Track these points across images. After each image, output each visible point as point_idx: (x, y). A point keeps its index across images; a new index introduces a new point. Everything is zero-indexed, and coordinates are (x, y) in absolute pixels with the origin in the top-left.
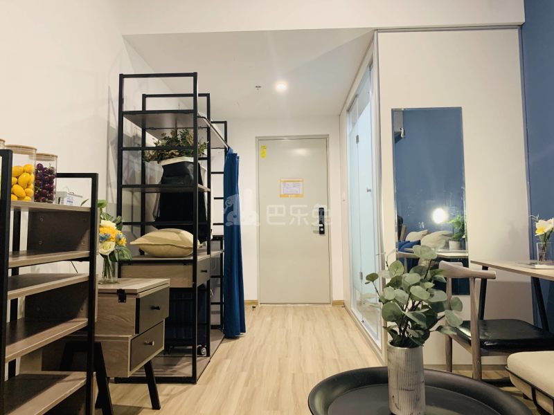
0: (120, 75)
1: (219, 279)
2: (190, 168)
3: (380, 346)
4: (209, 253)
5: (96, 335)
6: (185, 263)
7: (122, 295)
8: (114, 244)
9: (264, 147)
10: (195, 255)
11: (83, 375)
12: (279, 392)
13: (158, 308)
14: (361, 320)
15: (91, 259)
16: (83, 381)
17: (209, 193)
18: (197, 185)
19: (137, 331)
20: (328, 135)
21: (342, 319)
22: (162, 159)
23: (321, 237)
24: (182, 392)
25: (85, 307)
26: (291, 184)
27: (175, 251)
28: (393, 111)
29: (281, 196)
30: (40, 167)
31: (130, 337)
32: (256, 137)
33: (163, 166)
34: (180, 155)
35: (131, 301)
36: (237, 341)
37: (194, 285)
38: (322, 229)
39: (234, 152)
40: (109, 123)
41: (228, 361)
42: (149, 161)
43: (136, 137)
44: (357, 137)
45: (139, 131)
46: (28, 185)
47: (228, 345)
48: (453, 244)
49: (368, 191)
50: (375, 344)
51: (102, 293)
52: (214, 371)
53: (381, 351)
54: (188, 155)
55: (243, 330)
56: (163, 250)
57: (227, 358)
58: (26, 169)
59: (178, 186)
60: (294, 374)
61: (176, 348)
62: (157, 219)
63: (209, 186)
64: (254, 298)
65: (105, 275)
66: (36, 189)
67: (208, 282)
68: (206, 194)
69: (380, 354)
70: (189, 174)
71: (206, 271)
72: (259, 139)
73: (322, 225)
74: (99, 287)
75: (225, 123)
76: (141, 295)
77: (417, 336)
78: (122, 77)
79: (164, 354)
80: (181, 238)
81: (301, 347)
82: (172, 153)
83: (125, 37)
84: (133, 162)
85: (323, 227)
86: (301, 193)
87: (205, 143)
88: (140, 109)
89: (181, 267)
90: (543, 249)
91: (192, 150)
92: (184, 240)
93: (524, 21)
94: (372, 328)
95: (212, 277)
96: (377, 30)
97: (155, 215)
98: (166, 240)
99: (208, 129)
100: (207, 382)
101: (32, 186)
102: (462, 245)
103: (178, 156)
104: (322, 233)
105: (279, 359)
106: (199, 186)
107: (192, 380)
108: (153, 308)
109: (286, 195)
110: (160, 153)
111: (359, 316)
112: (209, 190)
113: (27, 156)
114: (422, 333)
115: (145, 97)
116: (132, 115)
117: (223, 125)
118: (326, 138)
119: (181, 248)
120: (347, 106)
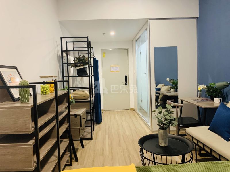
0: (61, 37)
2: (86, 69)
3: (149, 125)
5: (71, 128)
6: (87, 102)
7: (76, 115)
9: (104, 53)
10: (90, 99)
11: (69, 139)
12: (119, 141)
13: (84, 118)
14: (141, 116)
15: (69, 106)
16: (69, 142)
19: (81, 126)
20: (128, 48)
21: (134, 115)
22: (77, 67)
23: (126, 86)
24: (89, 143)
26: (115, 67)
28: (154, 48)
29: (111, 72)
31: (79, 128)
32: (101, 49)
33: (77, 69)
34: (83, 65)
37: (91, 109)
38: (126, 83)
39: (97, 59)
41: (100, 132)
44: (140, 52)
48: (172, 90)
49: (145, 73)
52: (97, 135)
53: (150, 127)
54: (85, 65)
55: (101, 121)
60: (123, 135)
70: (86, 72)
71: (93, 104)
72: (102, 50)
75: (93, 48)
76: (81, 115)
77: (166, 127)
78: (61, 38)
82: (81, 65)
83: (59, 21)
85: (127, 83)
86: (118, 70)
90: (200, 94)
91: (88, 64)
92: (86, 94)
93: (198, 16)
94: (146, 119)
96: (150, 19)
98: (80, 94)
100: (96, 139)
102: (176, 90)
104: (126, 84)
105: (117, 131)
107: (91, 139)
109: (113, 71)
110: (77, 65)
111: (141, 114)
114: (168, 126)
115: (67, 42)
118: (127, 49)
119: (86, 97)
120: (136, 39)
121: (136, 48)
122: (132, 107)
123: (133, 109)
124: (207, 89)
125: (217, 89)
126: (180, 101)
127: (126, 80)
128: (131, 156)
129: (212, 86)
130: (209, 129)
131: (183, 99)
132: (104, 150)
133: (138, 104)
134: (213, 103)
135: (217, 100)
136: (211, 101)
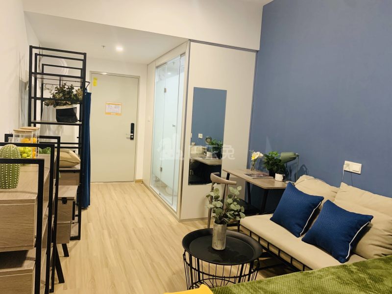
3: (176, 210)
6: (75, 172)
7: (64, 200)
9: (95, 79)
14: (158, 193)
19: (73, 219)
22: (57, 105)
23: (132, 141)
26: (113, 106)
27: (67, 164)
28: (195, 88)
29: (107, 114)
31: (70, 222)
32: (90, 71)
33: (57, 110)
35: (70, 203)
38: (132, 137)
39: (88, 91)
41: (91, 224)
44: (165, 90)
48: (209, 154)
49: (173, 126)
50: (172, 209)
53: (176, 213)
60: (133, 229)
69: (175, 214)
72: (92, 73)
78: (31, 47)
80: (71, 156)
81: (129, 212)
82: (66, 103)
85: (133, 136)
86: (120, 112)
90: (254, 165)
92: (73, 158)
93: (259, 49)
94: (168, 199)
96: (191, 40)
103: (70, 105)
104: (132, 139)
105: (121, 221)
107: (78, 238)
109: (110, 113)
111: (157, 191)
118: (138, 78)
120: (157, 65)
121: (157, 79)
122: (139, 176)
123: (142, 182)
124: (267, 159)
125: (280, 160)
126: (224, 174)
127: (132, 131)
128: (156, 266)
129: (273, 155)
130: (271, 219)
131: (230, 171)
132: (107, 258)
133: (152, 172)
134: (273, 180)
135: (279, 177)
136: (270, 177)
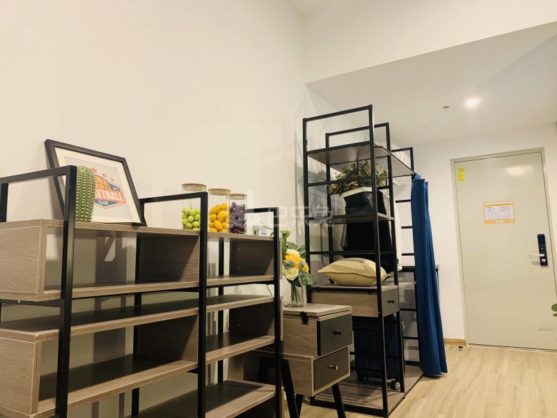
0: (304, 119)
1: (415, 312)
2: (370, 197)
4: (396, 283)
5: (284, 353)
6: (370, 292)
7: (305, 317)
8: (298, 270)
9: (461, 170)
10: (379, 285)
11: (273, 387)
13: (339, 333)
15: (276, 282)
16: (272, 393)
17: (393, 222)
18: (376, 214)
19: (319, 354)
20: (543, 148)
22: (343, 192)
23: (544, 269)
25: (273, 326)
26: (498, 208)
27: (359, 279)
29: (486, 222)
30: (234, 205)
31: (313, 358)
32: (451, 160)
33: (345, 198)
34: (360, 186)
35: (312, 324)
36: (437, 380)
37: (380, 315)
38: (544, 260)
40: (296, 163)
42: (332, 194)
43: (321, 173)
45: (324, 168)
46: (225, 220)
47: (426, 383)
51: (287, 314)
52: (408, 409)
54: (367, 185)
55: (444, 370)
56: (348, 279)
57: (423, 397)
58: (223, 207)
59: (361, 216)
61: (370, 379)
62: (345, 249)
63: (392, 215)
64: (461, 336)
65: (293, 299)
66: (231, 223)
67: (398, 313)
68: (390, 222)
70: (369, 204)
71: (393, 302)
72: (455, 162)
73: (543, 255)
74: (284, 309)
75: (411, 149)
76: (321, 319)
78: (305, 121)
79: (358, 384)
80: (364, 266)
81: (515, 397)
82: (352, 185)
83: (307, 85)
84: (320, 196)
85: (545, 257)
86: (512, 217)
87: (385, 172)
88: (324, 147)
89: (366, 296)
91: (371, 180)
92: (367, 269)
95: (402, 310)
97: (343, 245)
98: (350, 269)
99: (389, 157)
101: (228, 220)
103: (358, 187)
104: (544, 264)
105: (486, 407)
106: (379, 214)
107: (382, 413)
108: (335, 333)
109: (492, 222)
110: (342, 186)
112: (392, 218)
113: (225, 196)
115: (328, 135)
116: (316, 154)
117: (409, 151)
118: (540, 151)
119: (366, 276)
127: (543, 250)
